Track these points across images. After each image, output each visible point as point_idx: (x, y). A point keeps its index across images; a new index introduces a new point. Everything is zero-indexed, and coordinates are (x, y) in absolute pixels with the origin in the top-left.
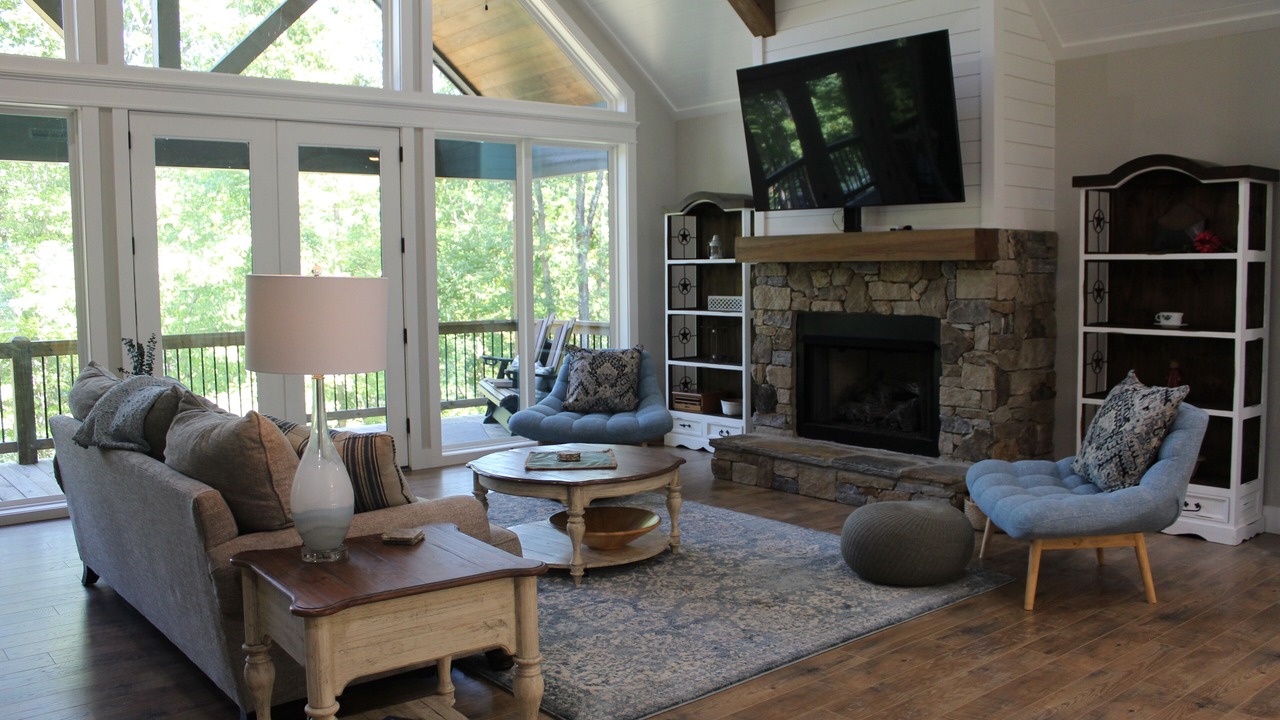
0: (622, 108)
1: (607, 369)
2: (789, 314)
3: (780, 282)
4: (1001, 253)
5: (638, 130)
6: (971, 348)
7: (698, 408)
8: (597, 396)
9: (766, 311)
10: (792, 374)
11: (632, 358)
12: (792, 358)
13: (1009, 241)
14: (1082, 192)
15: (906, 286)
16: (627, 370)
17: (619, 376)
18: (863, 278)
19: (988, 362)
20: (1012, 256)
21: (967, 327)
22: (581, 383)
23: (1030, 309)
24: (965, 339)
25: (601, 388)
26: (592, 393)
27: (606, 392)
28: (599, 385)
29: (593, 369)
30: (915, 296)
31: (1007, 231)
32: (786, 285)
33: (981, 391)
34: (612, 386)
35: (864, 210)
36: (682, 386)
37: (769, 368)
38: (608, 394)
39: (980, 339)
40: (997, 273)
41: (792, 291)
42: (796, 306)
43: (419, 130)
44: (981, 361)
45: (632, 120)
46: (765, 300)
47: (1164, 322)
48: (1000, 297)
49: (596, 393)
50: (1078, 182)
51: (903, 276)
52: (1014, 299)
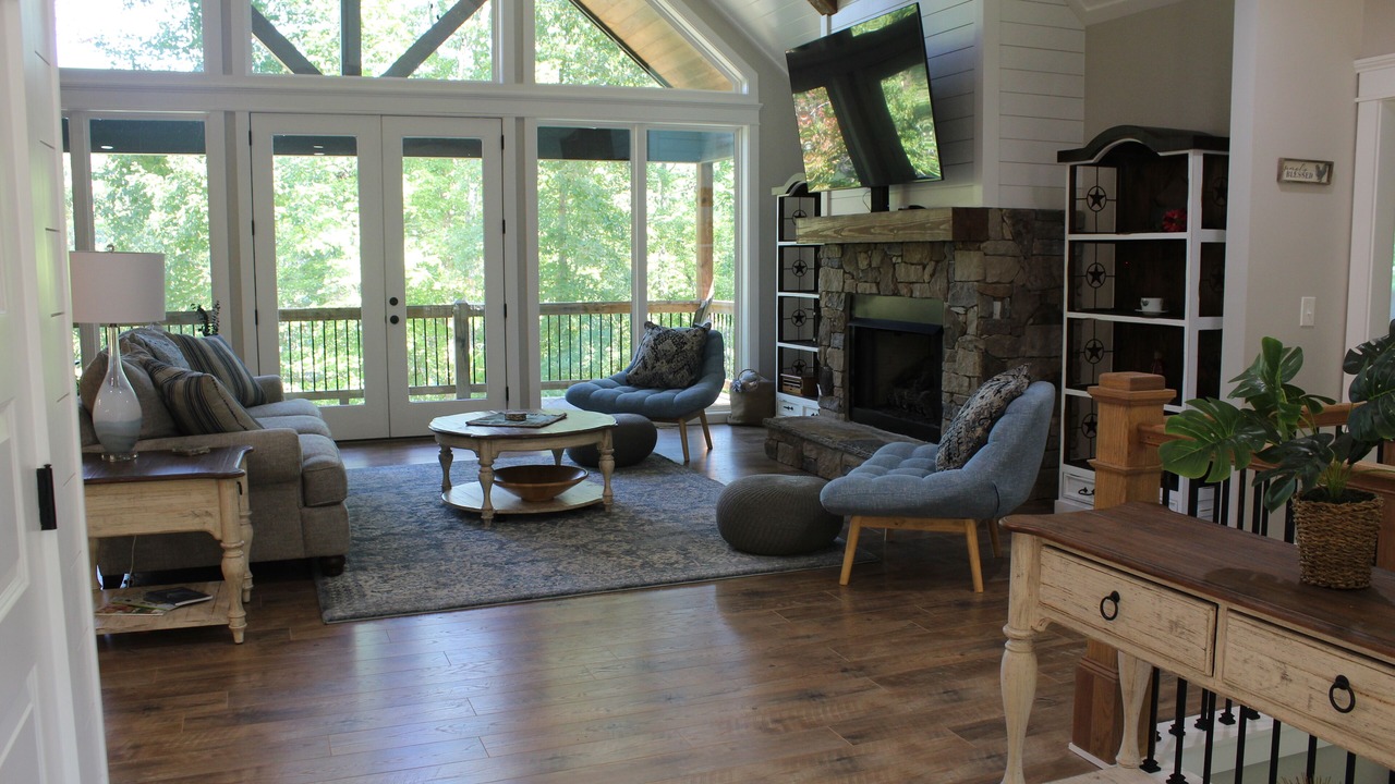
0: (745, 89)
1: (668, 345)
2: (843, 295)
3: (836, 264)
4: (992, 233)
5: (761, 111)
6: (964, 333)
7: (799, 391)
8: (654, 371)
9: (828, 292)
10: (845, 356)
11: (695, 336)
12: (845, 340)
13: (1004, 221)
14: (1066, 167)
15: (920, 267)
16: (686, 347)
17: (677, 353)
18: (891, 259)
19: (976, 347)
20: (1008, 236)
21: (961, 311)
22: (644, 357)
23: (1038, 293)
24: (959, 322)
25: (659, 363)
26: (649, 367)
27: (663, 367)
28: (657, 359)
29: (655, 344)
30: (927, 278)
31: (1001, 210)
32: (841, 267)
33: (969, 377)
34: (668, 362)
35: (890, 187)
36: (795, 369)
37: (830, 349)
38: (664, 369)
39: (972, 322)
40: (986, 255)
41: (845, 272)
42: (847, 289)
43: (520, 120)
44: (971, 346)
45: (756, 101)
46: (826, 281)
47: (1145, 309)
48: (989, 280)
49: (653, 367)
50: (1063, 156)
51: (917, 257)
52: (1012, 282)
